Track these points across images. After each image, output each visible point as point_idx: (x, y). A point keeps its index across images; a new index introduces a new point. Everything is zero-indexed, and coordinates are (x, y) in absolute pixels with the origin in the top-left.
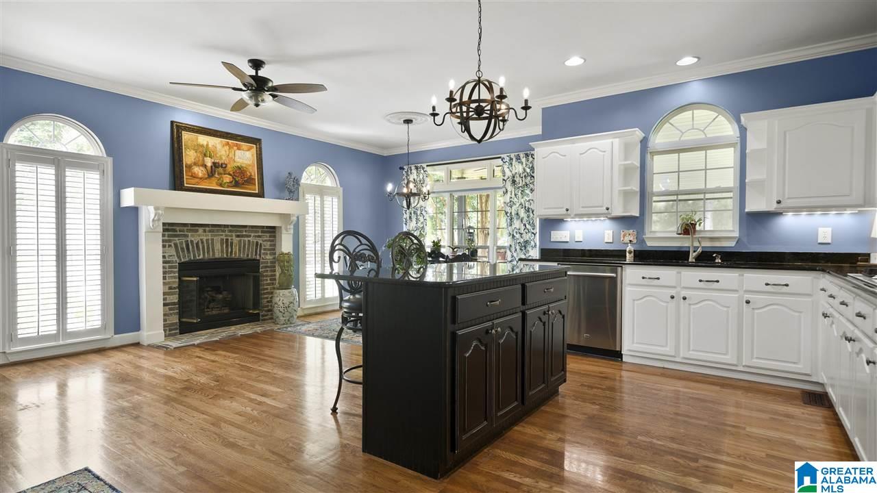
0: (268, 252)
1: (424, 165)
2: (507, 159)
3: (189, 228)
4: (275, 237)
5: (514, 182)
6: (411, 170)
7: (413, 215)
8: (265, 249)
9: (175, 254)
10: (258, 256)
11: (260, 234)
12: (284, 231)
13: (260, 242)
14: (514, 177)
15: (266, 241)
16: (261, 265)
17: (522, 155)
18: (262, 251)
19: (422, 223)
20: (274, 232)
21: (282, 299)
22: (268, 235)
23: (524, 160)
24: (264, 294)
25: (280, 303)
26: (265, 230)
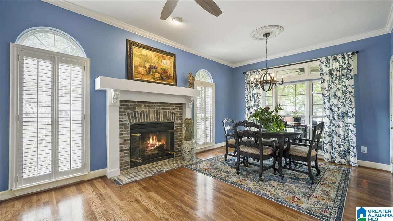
0: (179, 118)
1: (260, 70)
3: (136, 104)
4: (182, 109)
5: (331, 74)
6: (250, 73)
8: (177, 117)
9: (128, 119)
10: (173, 120)
11: (174, 108)
12: (187, 106)
13: (174, 112)
14: (331, 71)
15: (177, 111)
16: (175, 126)
17: (338, 56)
18: (176, 118)
19: (258, 102)
20: (182, 107)
21: (187, 146)
22: (178, 108)
24: (177, 142)
25: (186, 149)
26: (177, 105)
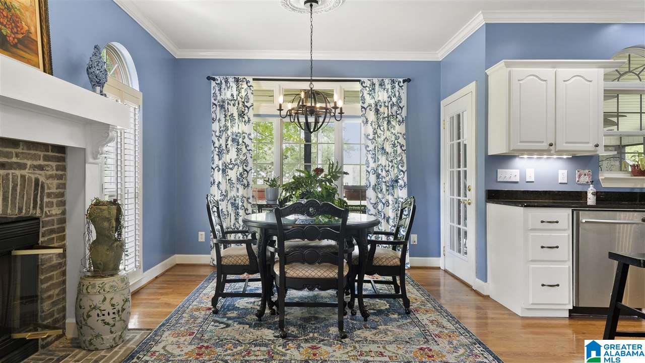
0: (55, 200)
1: (250, 79)
2: (368, 83)
4: (64, 169)
5: (377, 111)
7: (230, 142)
8: (49, 195)
10: (38, 210)
11: (41, 162)
12: (90, 159)
13: (42, 179)
14: (376, 105)
15: (51, 177)
16: (42, 230)
17: (387, 81)
18: (46, 200)
20: (63, 159)
21: (109, 296)
22: (54, 164)
23: (389, 86)
24: (48, 289)
25: (107, 306)
26: (50, 154)
